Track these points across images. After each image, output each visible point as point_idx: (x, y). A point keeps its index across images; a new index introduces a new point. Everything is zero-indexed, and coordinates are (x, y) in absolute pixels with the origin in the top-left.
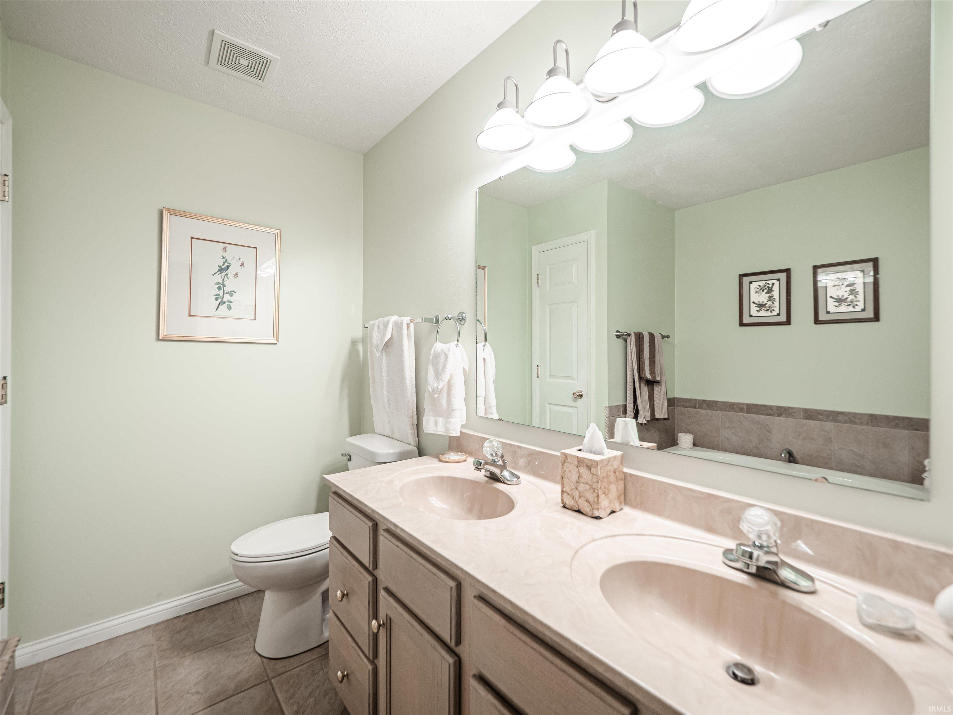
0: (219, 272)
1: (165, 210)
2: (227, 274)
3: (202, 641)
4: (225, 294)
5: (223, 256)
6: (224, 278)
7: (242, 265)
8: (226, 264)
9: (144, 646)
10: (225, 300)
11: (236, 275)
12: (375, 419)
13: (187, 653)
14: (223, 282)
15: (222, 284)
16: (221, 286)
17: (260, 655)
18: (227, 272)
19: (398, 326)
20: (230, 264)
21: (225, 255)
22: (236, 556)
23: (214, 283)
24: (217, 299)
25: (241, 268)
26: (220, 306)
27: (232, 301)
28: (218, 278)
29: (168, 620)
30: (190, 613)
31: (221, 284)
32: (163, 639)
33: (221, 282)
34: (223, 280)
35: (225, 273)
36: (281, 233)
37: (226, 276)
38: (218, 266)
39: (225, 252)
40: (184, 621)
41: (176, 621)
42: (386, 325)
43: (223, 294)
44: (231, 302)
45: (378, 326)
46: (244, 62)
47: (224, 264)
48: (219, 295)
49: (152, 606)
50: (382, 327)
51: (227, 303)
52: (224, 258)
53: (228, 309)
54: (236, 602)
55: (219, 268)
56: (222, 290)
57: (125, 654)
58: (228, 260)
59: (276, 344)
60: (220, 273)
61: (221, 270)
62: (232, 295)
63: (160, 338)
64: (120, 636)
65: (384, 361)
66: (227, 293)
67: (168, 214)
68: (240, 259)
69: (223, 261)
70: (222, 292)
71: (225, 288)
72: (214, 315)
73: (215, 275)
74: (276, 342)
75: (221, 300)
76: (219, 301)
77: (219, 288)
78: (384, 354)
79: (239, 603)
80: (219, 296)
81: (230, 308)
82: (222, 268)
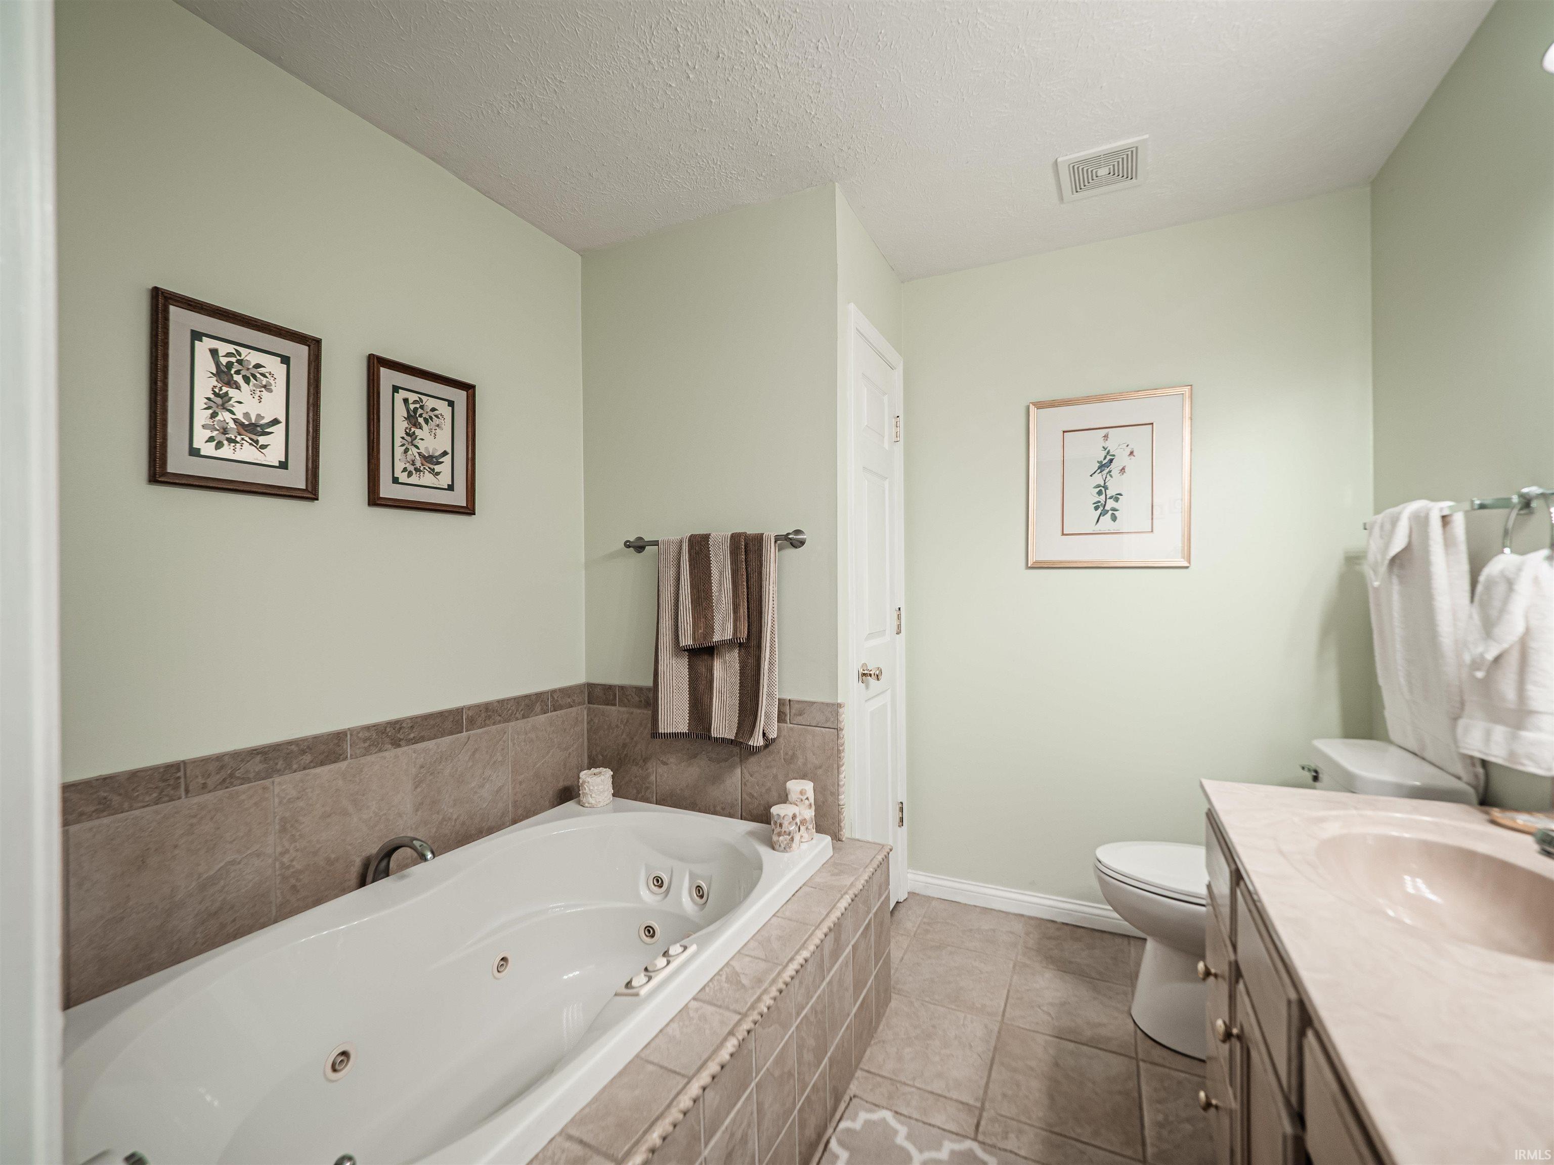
0: (1099, 471)
1: (1031, 405)
2: (1110, 472)
3: (1070, 962)
4: (1108, 500)
5: (1103, 447)
6: (1106, 478)
7: (1132, 453)
8: (1109, 457)
9: (1011, 933)
10: (1107, 508)
11: (1123, 470)
12: (1388, 713)
13: (1051, 967)
14: (1105, 483)
15: (1103, 487)
16: (1102, 489)
17: (1135, 1022)
18: (1109, 468)
19: (1421, 522)
20: (1114, 455)
21: (1106, 445)
22: (1099, 863)
23: (1093, 487)
24: (1096, 508)
25: (1130, 459)
26: (1101, 517)
27: (1117, 508)
28: (1098, 479)
29: (1042, 919)
30: (1067, 924)
31: (1101, 486)
32: (1031, 936)
33: (1102, 485)
34: (1105, 481)
35: (1107, 470)
36: (1191, 390)
37: (1108, 475)
38: (1098, 462)
39: (1107, 440)
40: (1058, 929)
41: (1049, 925)
42: (1395, 521)
43: (1105, 501)
44: (1117, 510)
45: (1382, 527)
46: (1103, 172)
47: (1105, 459)
48: (1099, 502)
49: (1026, 892)
50: (1388, 526)
51: (1110, 512)
52: (1105, 449)
53: (1113, 520)
54: (1126, 941)
55: (1099, 465)
56: (1104, 495)
57: (994, 931)
58: (1111, 451)
59: (1187, 567)
60: (1101, 472)
61: (1102, 467)
62: (1117, 500)
63: (1029, 566)
64: (994, 910)
65: (1396, 597)
66: (1111, 498)
67: (1036, 408)
68: (1128, 446)
69: (1104, 453)
70: (1103, 497)
71: (1107, 491)
72: (1094, 531)
73: (1094, 475)
74: (1186, 564)
75: (1102, 509)
76: (1099, 511)
77: (1100, 493)
78: (1395, 580)
79: (1129, 944)
80: (1099, 504)
81: (1114, 518)
82: (1103, 463)
